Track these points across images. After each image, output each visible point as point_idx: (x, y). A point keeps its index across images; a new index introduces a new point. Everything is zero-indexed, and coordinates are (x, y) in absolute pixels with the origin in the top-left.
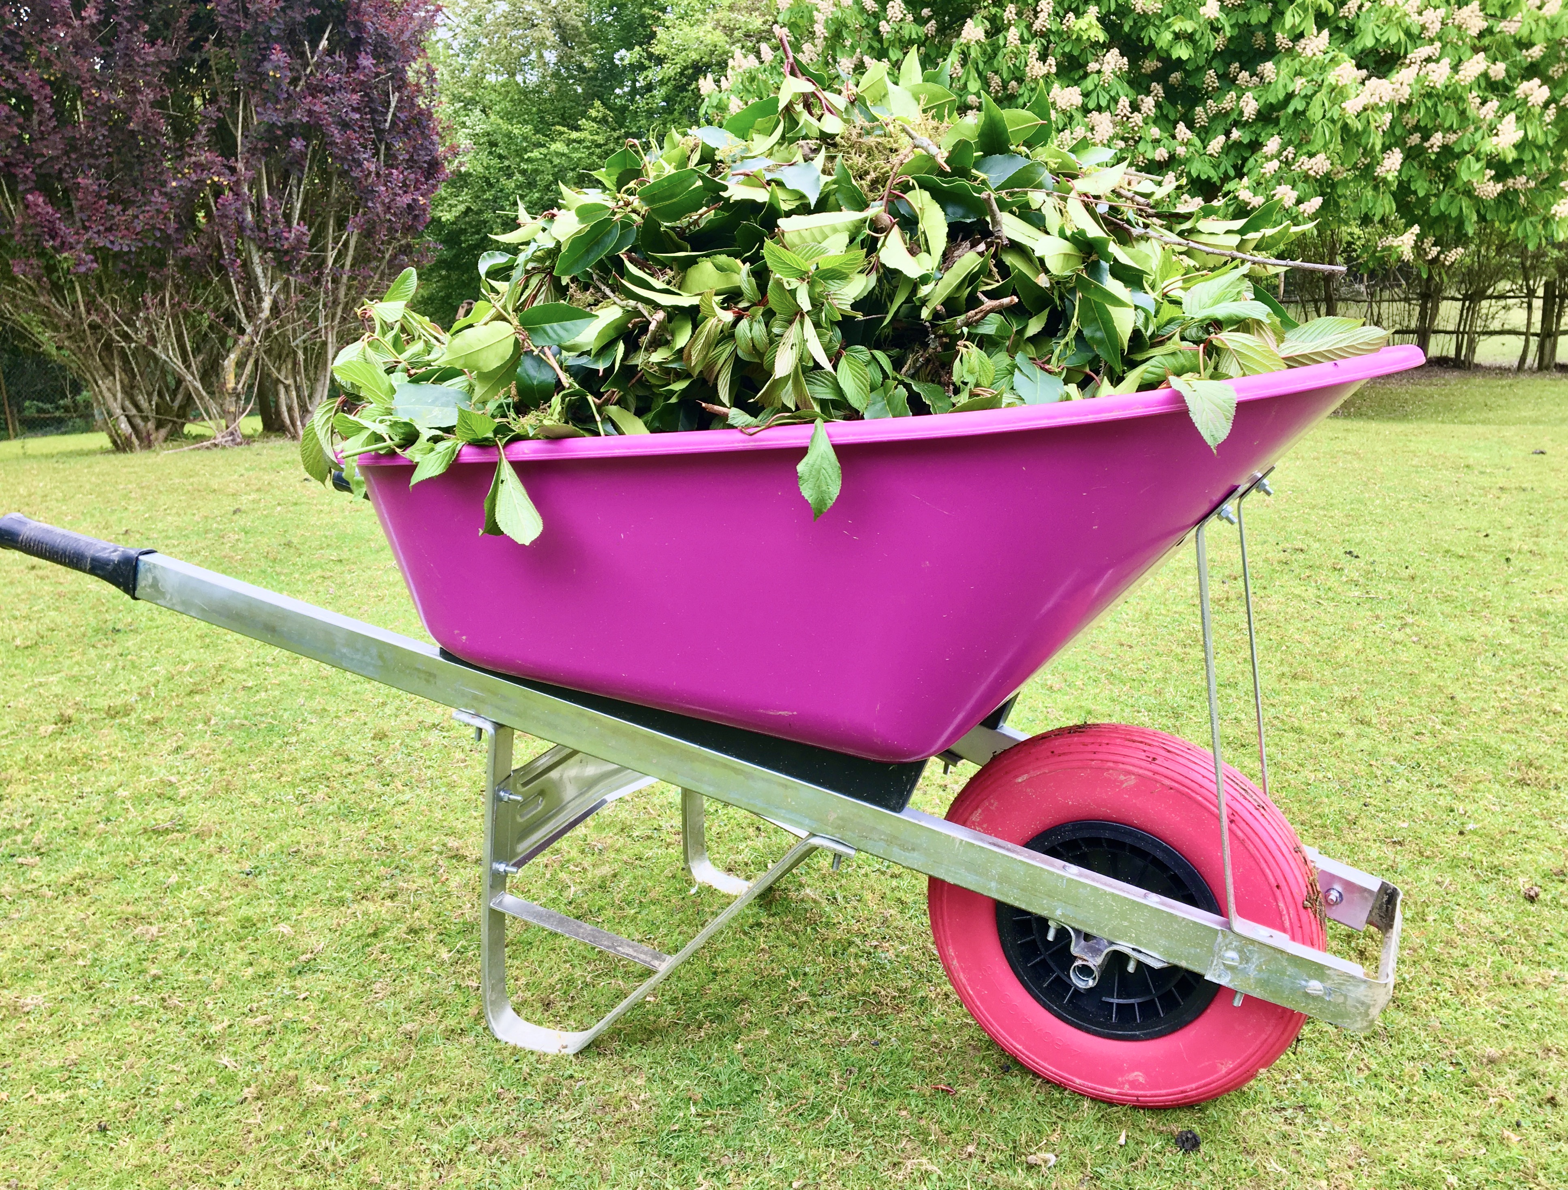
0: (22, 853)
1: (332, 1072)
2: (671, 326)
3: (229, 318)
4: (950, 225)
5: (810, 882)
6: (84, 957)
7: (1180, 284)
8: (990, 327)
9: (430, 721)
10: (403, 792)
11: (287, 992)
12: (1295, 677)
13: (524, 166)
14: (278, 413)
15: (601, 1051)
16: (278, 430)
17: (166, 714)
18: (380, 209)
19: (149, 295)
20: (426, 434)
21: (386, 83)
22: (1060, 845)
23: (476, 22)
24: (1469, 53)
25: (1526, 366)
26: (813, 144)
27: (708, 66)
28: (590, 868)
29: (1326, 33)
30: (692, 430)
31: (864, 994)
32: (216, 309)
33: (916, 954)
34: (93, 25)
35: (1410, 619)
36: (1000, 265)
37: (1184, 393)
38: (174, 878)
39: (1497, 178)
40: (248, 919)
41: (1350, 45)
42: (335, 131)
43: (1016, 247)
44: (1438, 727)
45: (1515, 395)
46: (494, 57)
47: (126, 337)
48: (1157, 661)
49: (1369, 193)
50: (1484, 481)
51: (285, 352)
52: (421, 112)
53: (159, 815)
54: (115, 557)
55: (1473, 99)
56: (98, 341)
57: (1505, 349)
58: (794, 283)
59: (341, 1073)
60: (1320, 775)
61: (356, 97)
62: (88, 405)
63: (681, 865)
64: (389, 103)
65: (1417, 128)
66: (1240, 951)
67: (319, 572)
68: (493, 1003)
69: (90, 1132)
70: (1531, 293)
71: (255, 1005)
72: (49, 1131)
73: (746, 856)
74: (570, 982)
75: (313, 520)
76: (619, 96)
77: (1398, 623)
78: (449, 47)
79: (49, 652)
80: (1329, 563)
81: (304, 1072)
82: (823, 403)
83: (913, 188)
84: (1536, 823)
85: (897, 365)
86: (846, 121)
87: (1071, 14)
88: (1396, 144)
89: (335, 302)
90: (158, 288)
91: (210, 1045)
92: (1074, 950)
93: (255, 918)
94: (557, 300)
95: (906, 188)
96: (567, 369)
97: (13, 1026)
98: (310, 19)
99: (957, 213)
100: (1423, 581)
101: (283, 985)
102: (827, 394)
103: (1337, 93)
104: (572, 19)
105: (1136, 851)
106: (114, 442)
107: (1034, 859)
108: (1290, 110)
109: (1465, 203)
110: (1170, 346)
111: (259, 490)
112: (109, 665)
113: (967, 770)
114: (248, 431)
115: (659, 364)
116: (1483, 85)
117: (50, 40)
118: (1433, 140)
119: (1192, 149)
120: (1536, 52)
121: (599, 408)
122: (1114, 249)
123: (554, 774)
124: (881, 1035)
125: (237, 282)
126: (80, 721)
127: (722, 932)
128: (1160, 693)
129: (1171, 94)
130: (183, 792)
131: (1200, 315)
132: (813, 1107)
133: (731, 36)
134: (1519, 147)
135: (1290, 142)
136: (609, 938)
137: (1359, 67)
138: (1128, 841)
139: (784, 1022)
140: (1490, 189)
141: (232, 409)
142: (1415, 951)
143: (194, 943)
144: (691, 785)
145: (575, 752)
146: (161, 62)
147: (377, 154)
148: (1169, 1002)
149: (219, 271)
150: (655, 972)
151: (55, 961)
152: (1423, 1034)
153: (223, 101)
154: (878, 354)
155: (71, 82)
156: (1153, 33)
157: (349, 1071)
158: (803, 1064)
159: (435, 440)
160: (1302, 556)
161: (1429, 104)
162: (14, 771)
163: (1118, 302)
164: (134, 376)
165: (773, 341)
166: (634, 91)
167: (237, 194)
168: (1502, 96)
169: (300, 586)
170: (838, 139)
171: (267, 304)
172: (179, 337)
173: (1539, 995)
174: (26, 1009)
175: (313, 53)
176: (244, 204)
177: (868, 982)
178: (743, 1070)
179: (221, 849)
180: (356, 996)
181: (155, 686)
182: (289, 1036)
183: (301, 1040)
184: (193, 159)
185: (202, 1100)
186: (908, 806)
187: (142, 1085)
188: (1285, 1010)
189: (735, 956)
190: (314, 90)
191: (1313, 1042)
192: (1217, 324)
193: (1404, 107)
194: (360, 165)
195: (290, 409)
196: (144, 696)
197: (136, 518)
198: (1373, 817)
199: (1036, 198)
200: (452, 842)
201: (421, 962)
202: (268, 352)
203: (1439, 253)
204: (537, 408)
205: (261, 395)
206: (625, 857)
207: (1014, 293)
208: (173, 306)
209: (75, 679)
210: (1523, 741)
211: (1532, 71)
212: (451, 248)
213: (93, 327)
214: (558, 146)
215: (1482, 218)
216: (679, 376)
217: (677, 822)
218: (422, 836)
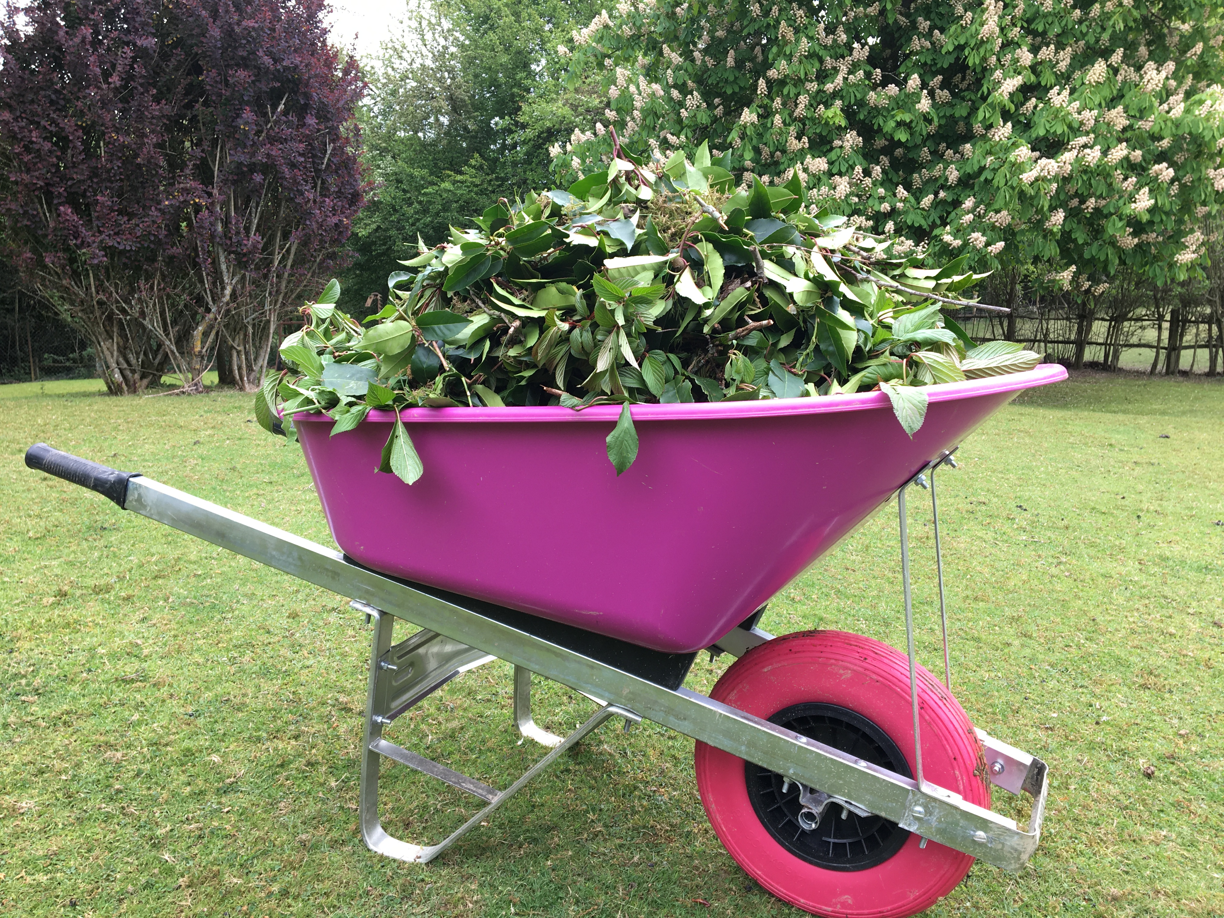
0: (25, 693)
1: (245, 869)
2: (524, 330)
3: (200, 300)
4: (726, 268)
5: (607, 739)
6: (67, 773)
7: (891, 314)
8: (752, 341)
9: (330, 606)
10: (308, 659)
11: (215, 806)
12: (976, 599)
13: (421, 198)
14: (231, 371)
15: (446, 861)
16: (229, 383)
17: (136, 592)
18: (315, 226)
19: (142, 282)
20: (344, 400)
21: (324, 136)
22: (794, 720)
23: (392, 94)
24: (1115, 142)
25: (1157, 371)
26: (631, 206)
27: (559, 131)
28: (444, 722)
29: (1009, 124)
30: (535, 405)
31: (644, 827)
32: (191, 294)
33: (684, 798)
34: (116, 88)
35: (1064, 559)
36: (762, 297)
37: (890, 395)
38: (136, 717)
39: (1135, 234)
40: (188, 750)
41: (1028, 134)
42: (286, 170)
43: (774, 285)
44: (1082, 641)
45: (1149, 392)
46: (403, 119)
47: (124, 311)
48: (873, 583)
49: (1040, 240)
50: (1123, 456)
51: (239, 327)
52: (349, 158)
53: (128, 669)
54: (112, 478)
55: (1118, 174)
56: (103, 313)
57: (1141, 358)
58: (613, 305)
59: (252, 870)
60: (993, 675)
61: (302, 147)
62: (91, 358)
63: (511, 722)
64: (326, 151)
65: (1076, 195)
66: (925, 807)
67: (255, 490)
68: (367, 822)
69: (64, 906)
70: (1161, 318)
71: (191, 815)
72: (32, 904)
73: (559, 718)
74: (425, 808)
75: (252, 452)
76: (493, 151)
77: (1055, 561)
78: (370, 110)
79: (53, 543)
80: (1004, 514)
81: (224, 867)
82: (631, 390)
83: (701, 241)
84: (1154, 718)
85: (685, 364)
86: (654, 191)
87: (821, 106)
88: (1061, 206)
89: (278, 292)
90: (149, 277)
91: (157, 845)
92: (802, 800)
93: (194, 749)
94: (443, 308)
95: (696, 240)
96: (448, 358)
97: (11, 823)
98: (273, 89)
99: (732, 259)
100: (1074, 531)
101: (212, 801)
102: (633, 383)
103: (1018, 168)
104: (461, 94)
105: (850, 727)
106: (109, 388)
107: (774, 730)
108: (982, 178)
109: (1110, 251)
110: (882, 359)
111: (214, 427)
112: (96, 554)
113: (727, 660)
114: (207, 382)
115: (514, 357)
116: (1125, 166)
117: (85, 97)
118: (1088, 203)
119: (908, 205)
120: (1165, 143)
121: (469, 386)
122: (843, 288)
123: (421, 651)
124: (655, 859)
125: (208, 275)
126: (73, 595)
127: (540, 775)
128: (874, 607)
129: (895, 164)
130: (146, 652)
131: (905, 337)
132: (603, 911)
133: (576, 111)
134: (1151, 211)
135: (981, 202)
136: (456, 776)
137: (1033, 150)
138: (845, 719)
139: (583, 846)
140: (1129, 242)
141: (198, 367)
142: (1060, 812)
143: (148, 766)
144: (523, 663)
145: (437, 635)
146: (163, 116)
147: (315, 187)
148: (872, 841)
149: (195, 266)
150: (489, 804)
151: (45, 775)
152: (1064, 875)
153: (206, 145)
154: (672, 356)
155: (97, 128)
156: (881, 121)
157: (257, 868)
158: (597, 879)
159: (351, 404)
160: (984, 508)
161: (1085, 178)
162: (22, 631)
163: (846, 327)
164: (128, 340)
165: (597, 345)
166: (504, 146)
167: (211, 212)
168: (1140, 174)
169: (240, 500)
170: (649, 204)
171: (228, 291)
172: (163, 313)
173: (1152, 849)
174: (22, 811)
175: (273, 113)
176: (217, 219)
177: (647, 818)
178: (551, 881)
179: (172, 695)
180: (265, 812)
181: (130, 571)
182: (215, 840)
183: (223, 843)
184: (182, 185)
185: (148, 886)
186: (683, 686)
187: (103, 872)
188: (958, 853)
189: (549, 794)
190: (272, 140)
191: (980, 878)
192: (918, 345)
193: (1066, 180)
194: (302, 194)
195: (240, 368)
196: (121, 579)
197: (122, 445)
198: (1032, 708)
199: (789, 250)
200: (343, 698)
201: (316, 788)
202: (227, 326)
203: (1090, 286)
204: (425, 384)
205: (220, 358)
206: (470, 715)
207: (771, 317)
208: (159, 290)
209: (71, 564)
210: (1146, 655)
211: (1161, 157)
212: (364, 255)
213: (100, 303)
214: (446, 185)
215: (1122, 262)
216: (529, 366)
217: (510, 689)
218: (320, 692)
